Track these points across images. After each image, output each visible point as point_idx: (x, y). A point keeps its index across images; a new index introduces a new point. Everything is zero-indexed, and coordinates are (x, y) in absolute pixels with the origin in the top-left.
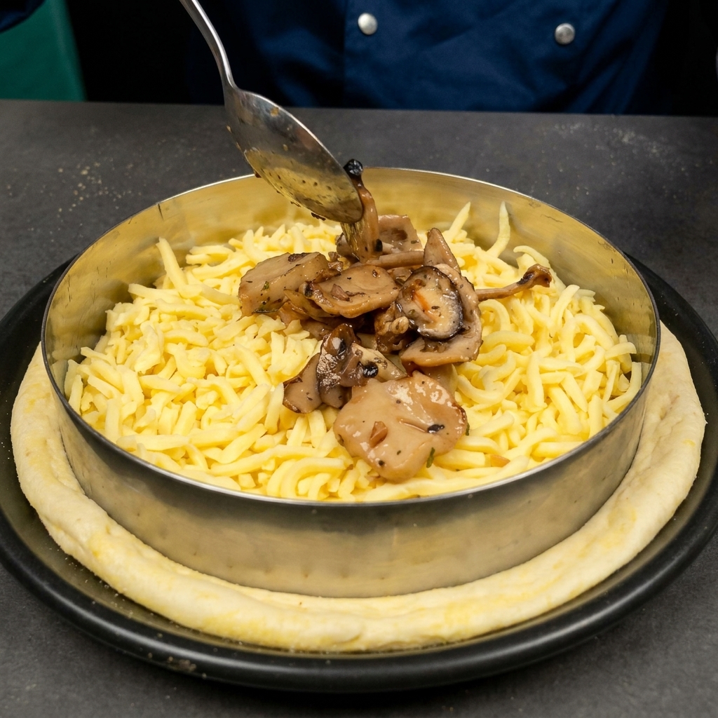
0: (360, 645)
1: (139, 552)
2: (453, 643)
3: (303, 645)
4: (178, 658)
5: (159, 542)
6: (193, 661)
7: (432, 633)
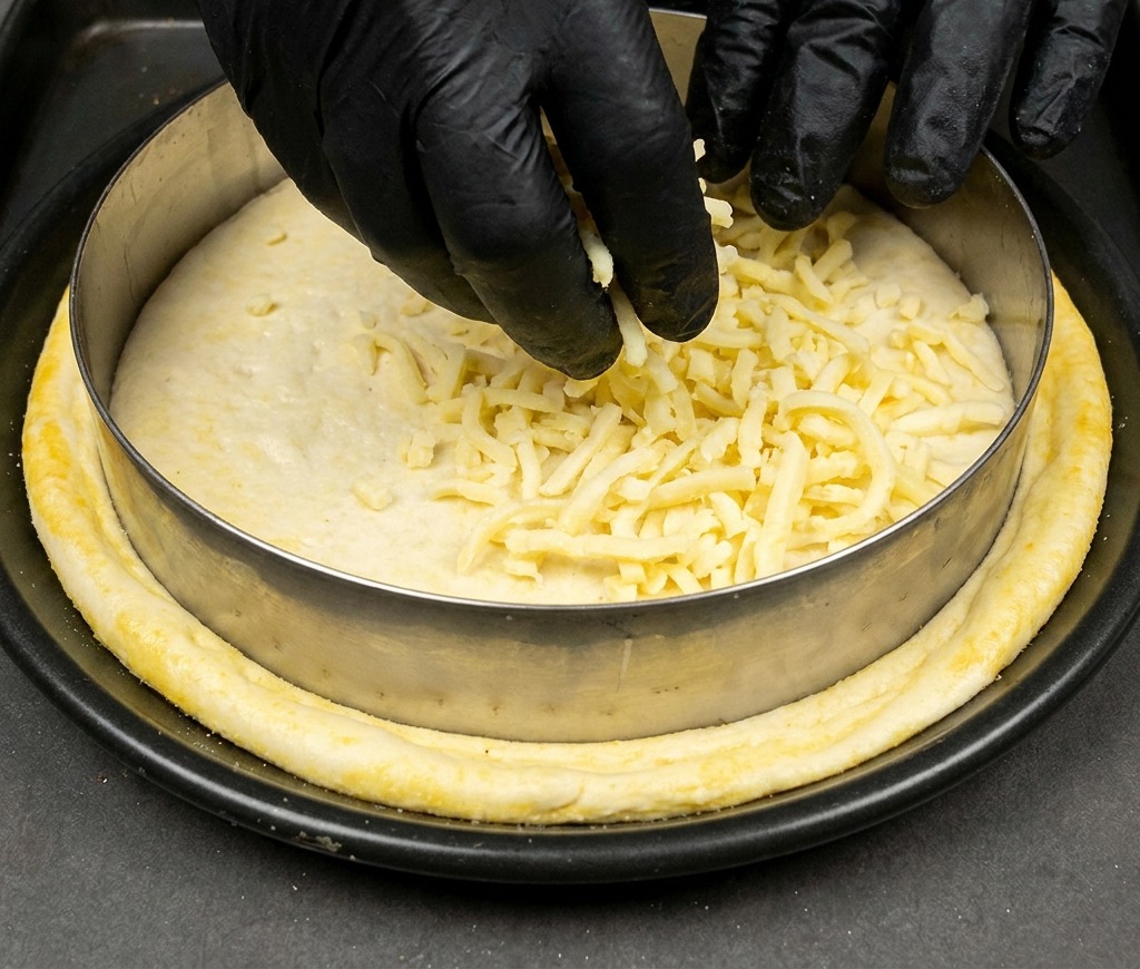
0: (576, 815)
1: (241, 673)
2: (712, 812)
3: (492, 814)
4: (313, 834)
5: (271, 655)
6: (335, 838)
7: (680, 797)
